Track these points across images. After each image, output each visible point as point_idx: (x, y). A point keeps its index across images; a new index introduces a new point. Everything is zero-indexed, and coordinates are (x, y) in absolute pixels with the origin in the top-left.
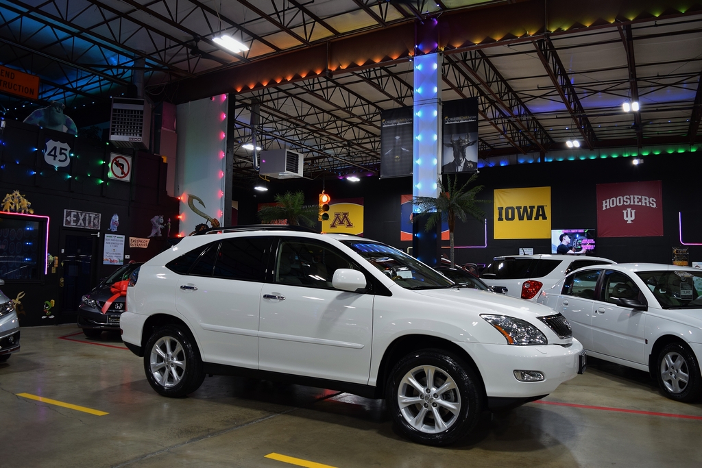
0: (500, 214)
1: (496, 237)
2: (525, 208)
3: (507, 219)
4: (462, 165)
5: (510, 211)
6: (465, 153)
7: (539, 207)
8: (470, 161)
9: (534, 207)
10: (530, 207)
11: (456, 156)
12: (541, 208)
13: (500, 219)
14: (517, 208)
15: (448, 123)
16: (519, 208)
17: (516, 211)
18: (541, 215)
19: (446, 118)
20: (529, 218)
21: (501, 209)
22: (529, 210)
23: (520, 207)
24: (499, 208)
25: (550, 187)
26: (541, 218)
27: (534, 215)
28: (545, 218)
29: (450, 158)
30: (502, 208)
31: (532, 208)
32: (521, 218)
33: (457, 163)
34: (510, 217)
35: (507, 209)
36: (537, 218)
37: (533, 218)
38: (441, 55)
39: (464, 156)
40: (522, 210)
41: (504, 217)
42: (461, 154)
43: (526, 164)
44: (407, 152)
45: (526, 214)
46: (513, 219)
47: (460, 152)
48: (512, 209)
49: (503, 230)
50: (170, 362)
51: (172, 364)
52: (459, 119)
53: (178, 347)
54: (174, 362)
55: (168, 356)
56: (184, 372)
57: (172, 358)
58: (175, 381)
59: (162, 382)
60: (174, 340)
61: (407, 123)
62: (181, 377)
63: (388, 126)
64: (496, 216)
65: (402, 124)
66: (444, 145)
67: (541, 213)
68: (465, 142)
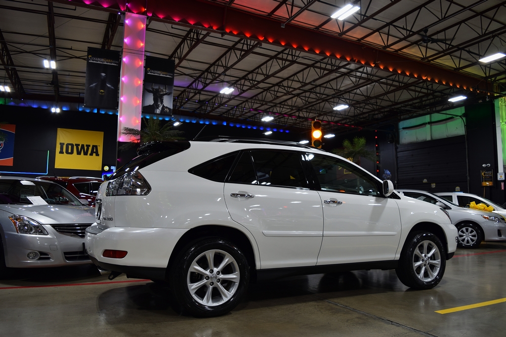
0: (62, 148)
1: (57, 166)
2: (83, 146)
3: (67, 152)
4: (160, 108)
5: (70, 147)
6: (163, 100)
7: (93, 146)
8: (167, 107)
9: (89, 146)
10: (87, 145)
12: (95, 147)
13: (61, 152)
14: (76, 145)
15: (149, 73)
16: (77, 145)
17: (75, 147)
18: (95, 152)
19: (148, 69)
20: (86, 154)
21: (62, 145)
22: (86, 148)
23: (79, 145)
24: (61, 144)
25: (103, 133)
26: (94, 154)
27: (90, 152)
28: (97, 155)
30: (64, 144)
31: (88, 146)
32: (79, 153)
33: (156, 106)
34: (70, 151)
35: (68, 145)
36: (91, 154)
37: (89, 154)
38: (147, 18)
39: (162, 102)
40: (80, 147)
41: (64, 150)
42: (159, 100)
43: (84, 112)
44: (111, 89)
45: (83, 150)
46: (72, 153)
47: (158, 98)
48: (72, 145)
49: (63, 161)
50: (216, 277)
51: (219, 279)
52: (159, 72)
53: (227, 260)
54: (220, 277)
55: (212, 271)
56: (237, 284)
57: (218, 273)
58: (226, 296)
59: (207, 302)
60: (220, 253)
61: (113, 64)
62: (233, 291)
63: (95, 62)
64: (58, 149)
65: (109, 64)
66: (146, 90)
67: (95, 151)
68: (163, 91)
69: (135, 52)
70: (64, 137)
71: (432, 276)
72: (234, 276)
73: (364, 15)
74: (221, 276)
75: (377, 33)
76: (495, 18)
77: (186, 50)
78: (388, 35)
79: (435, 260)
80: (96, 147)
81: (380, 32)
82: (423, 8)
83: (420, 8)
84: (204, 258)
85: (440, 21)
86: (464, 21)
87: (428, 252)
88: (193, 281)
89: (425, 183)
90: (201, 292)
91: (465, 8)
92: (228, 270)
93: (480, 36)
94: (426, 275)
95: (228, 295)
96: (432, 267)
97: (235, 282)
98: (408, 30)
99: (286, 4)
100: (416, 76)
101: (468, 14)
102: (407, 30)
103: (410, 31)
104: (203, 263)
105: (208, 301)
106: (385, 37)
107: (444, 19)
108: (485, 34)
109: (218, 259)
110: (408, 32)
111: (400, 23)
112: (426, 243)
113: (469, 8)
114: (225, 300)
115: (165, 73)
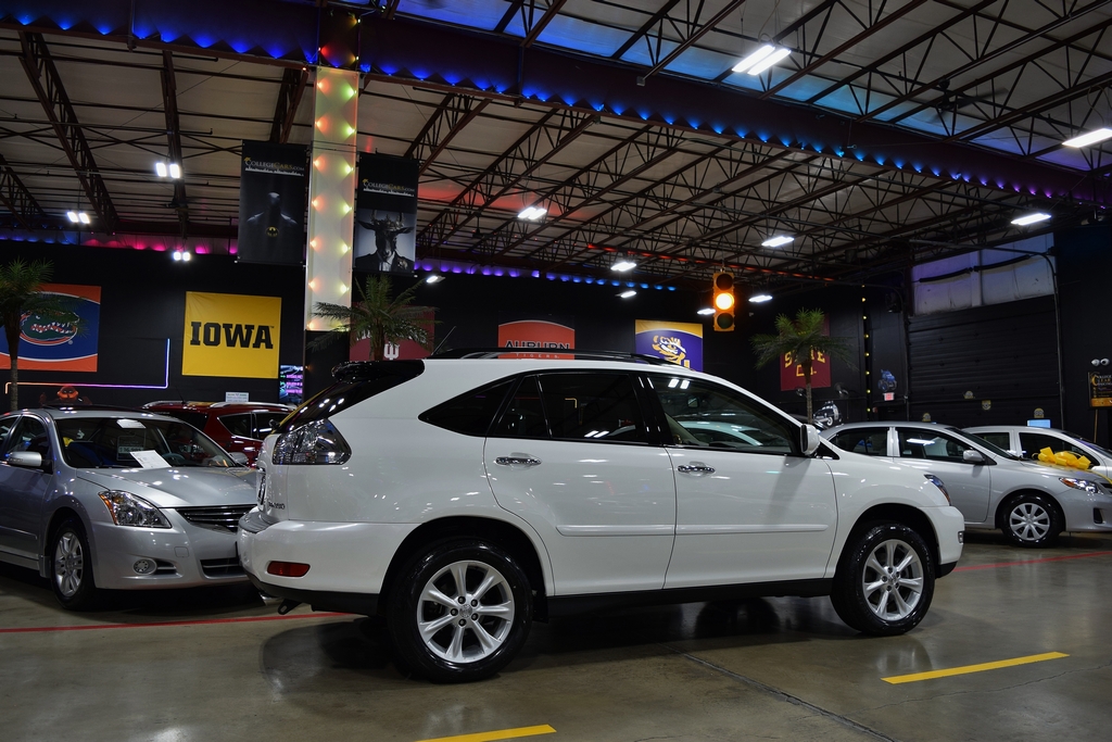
0: (196, 333)
1: (187, 370)
2: (239, 328)
3: (207, 342)
4: (390, 261)
5: (212, 330)
6: (395, 243)
7: (261, 328)
8: (403, 258)
9: (253, 327)
10: (247, 327)
11: (380, 244)
12: (264, 329)
13: (195, 342)
14: (225, 326)
15: (368, 190)
16: (227, 327)
17: (223, 331)
18: (263, 341)
19: (365, 181)
20: (245, 344)
21: (196, 326)
22: (245, 331)
23: (231, 326)
24: (193, 324)
26: (263, 345)
27: (253, 340)
28: (269, 346)
29: (370, 246)
30: (200, 324)
31: (250, 328)
32: (231, 343)
33: (381, 256)
34: (212, 339)
35: (208, 327)
36: (257, 345)
37: (251, 345)
38: (361, 76)
39: (393, 248)
40: (232, 331)
41: (201, 338)
42: (388, 243)
44: (291, 224)
45: (239, 336)
46: (217, 342)
47: (386, 239)
48: (217, 327)
49: (199, 361)
50: (470, 610)
51: (476, 614)
52: (387, 187)
53: (490, 579)
54: (478, 610)
55: (462, 600)
56: (510, 623)
57: (475, 603)
58: (489, 646)
59: (453, 656)
60: (477, 567)
61: (293, 174)
62: (503, 636)
63: (257, 170)
64: (188, 336)
65: (285, 173)
66: (360, 223)
67: (264, 338)
68: (395, 226)
69: (337, 148)
70: (200, 309)
71: (905, 610)
72: (504, 609)
73: (813, 54)
74: (480, 609)
75: (846, 86)
76: (1098, 49)
77: (445, 131)
78: (869, 89)
79: (911, 577)
80: (266, 329)
81: (851, 86)
82: (939, 35)
83: (932, 34)
84: (448, 575)
85: (974, 63)
86: (1031, 58)
87: (896, 563)
88: (428, 617)
89: (969, 401)
90: (443, 638)
91: (1031, 33)
92: (493, 597)
93: (1066, 91)
94: (892, 607)
95: (492, 644)
96: (906, 592)
97: (505, 620)
98: (910, 81)
99: (647, 35)
100: (936, 173)
101: (1038, 43)
102: (906, 80)
103: (914, 82)
104: (447, 584)
105: (455, 653)
106: (861, 94)
107: (982, 58)
108: (1076, 87)
109: (474, 578)
110: (909, 85)
111: (892, 67)
112: (891, 545)
113: (1042, 32)
114: (487, 652)
115: (399, 188)
